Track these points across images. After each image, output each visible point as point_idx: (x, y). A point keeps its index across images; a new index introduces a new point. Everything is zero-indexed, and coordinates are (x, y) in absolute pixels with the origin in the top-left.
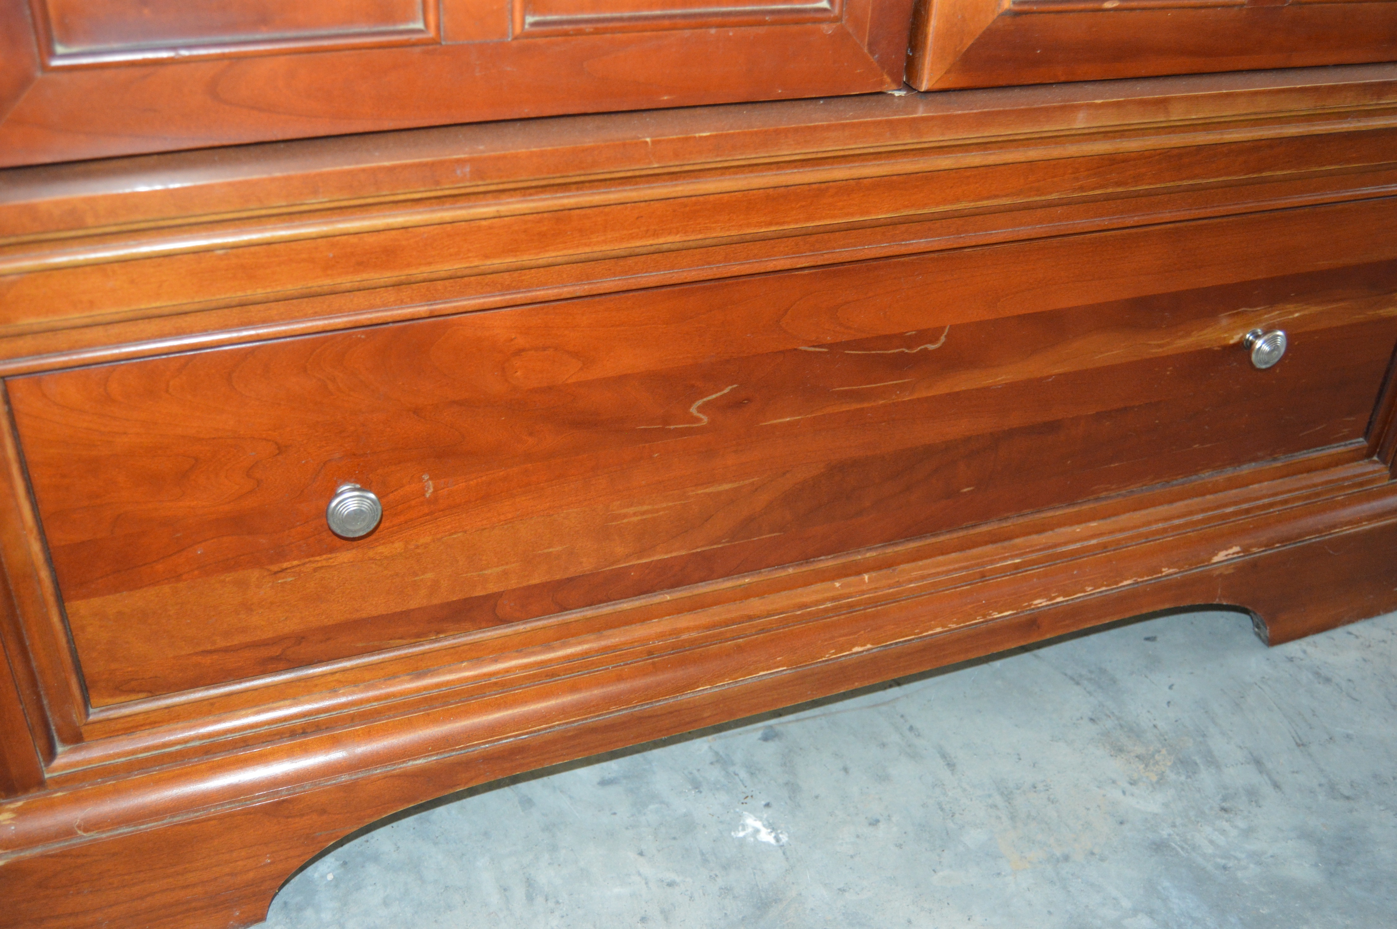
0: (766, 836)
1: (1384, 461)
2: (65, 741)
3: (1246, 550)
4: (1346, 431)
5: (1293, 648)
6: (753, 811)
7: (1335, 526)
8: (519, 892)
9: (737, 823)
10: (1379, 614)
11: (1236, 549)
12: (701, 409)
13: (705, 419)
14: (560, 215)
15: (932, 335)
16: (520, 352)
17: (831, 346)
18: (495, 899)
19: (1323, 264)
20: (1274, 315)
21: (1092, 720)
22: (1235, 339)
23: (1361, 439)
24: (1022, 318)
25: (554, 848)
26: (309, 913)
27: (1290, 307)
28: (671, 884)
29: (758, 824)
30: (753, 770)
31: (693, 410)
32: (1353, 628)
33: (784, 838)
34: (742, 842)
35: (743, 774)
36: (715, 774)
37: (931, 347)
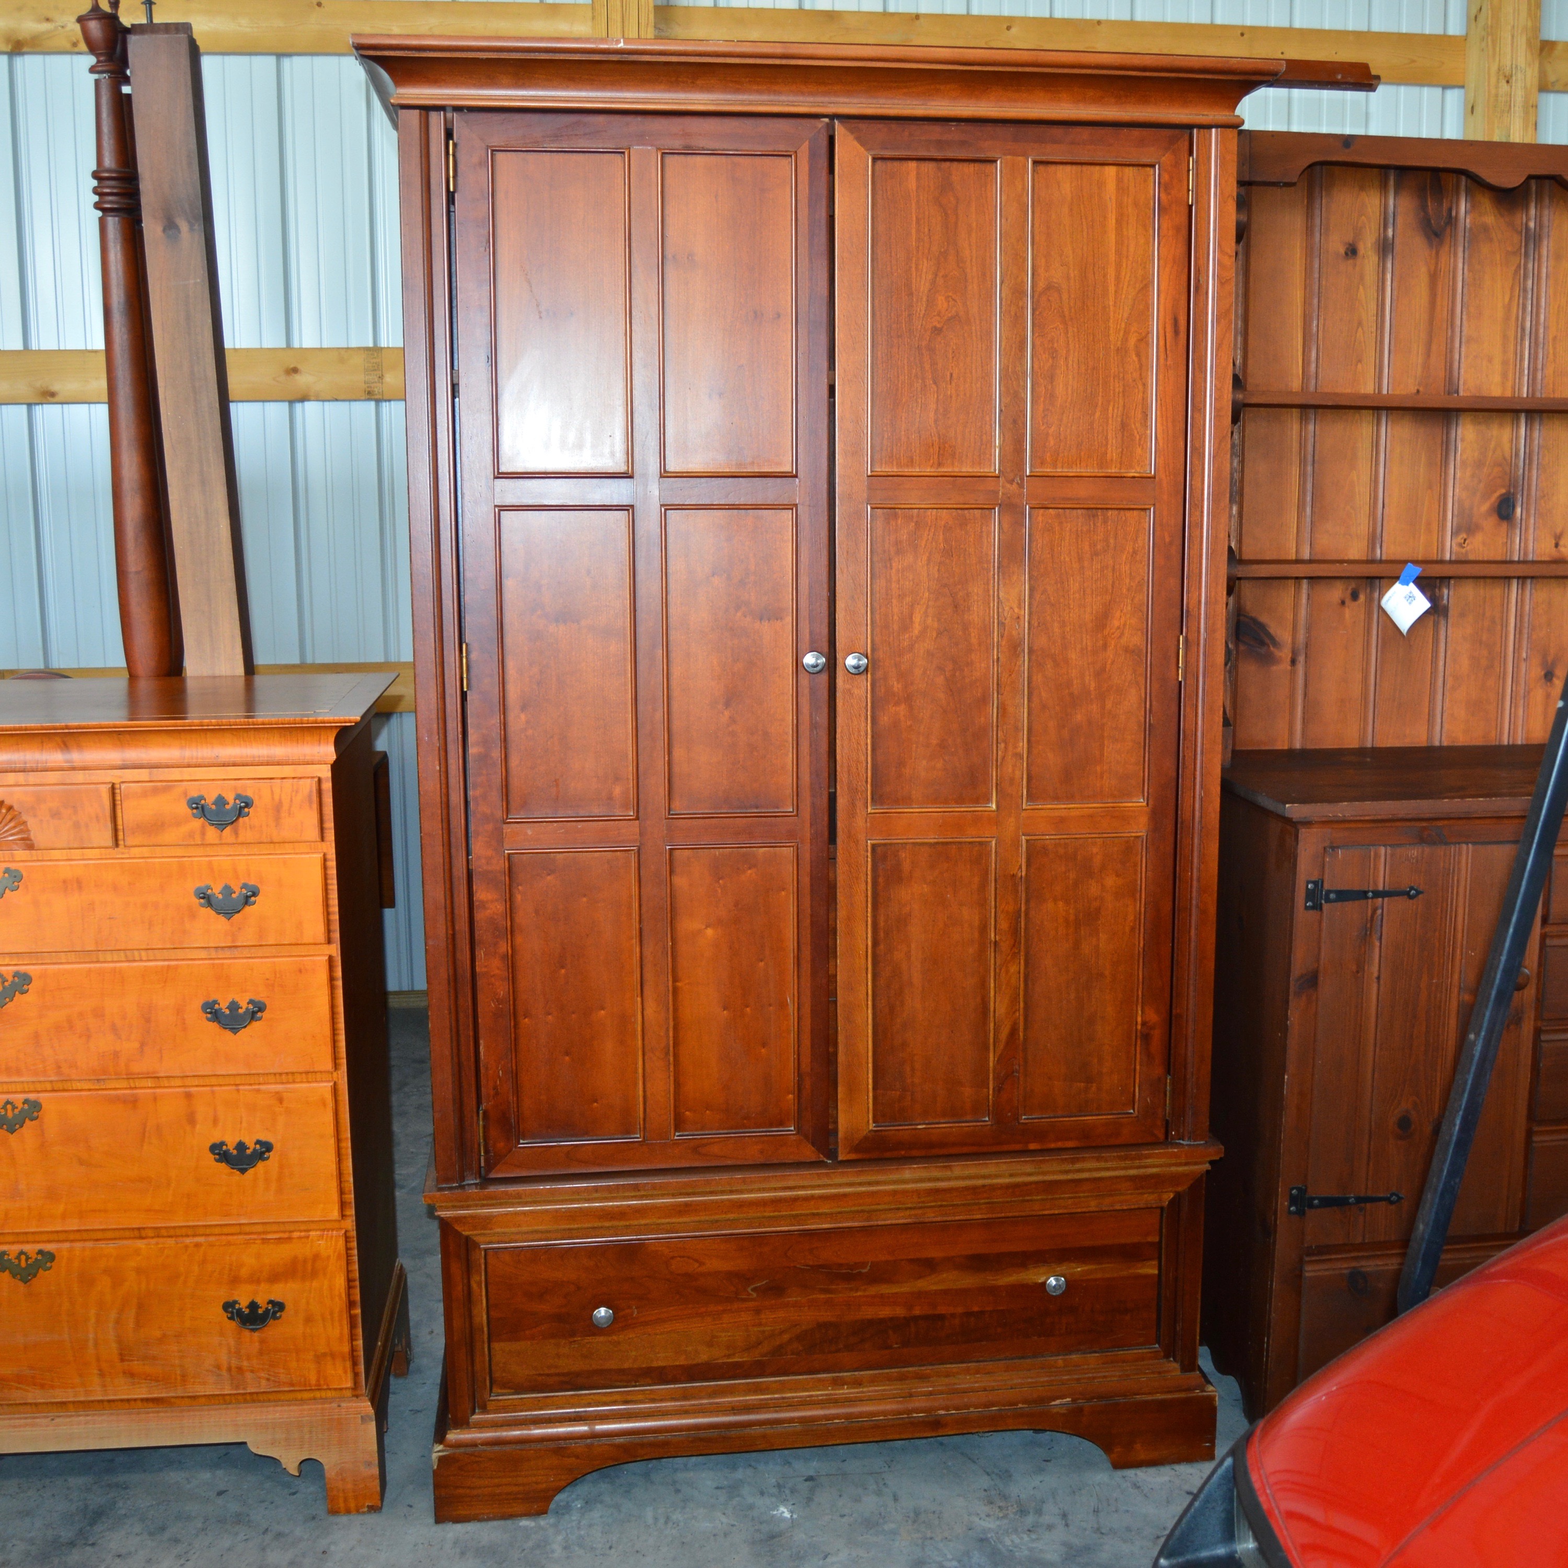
0: (787, 1515)
1: (1175, 1360)
2: (479, 1408)
3: (1074, 1401)
4: (1141, 1340)
5: (1130, 1473)
6: (786, 1506)
7: (1138, 1394)
8: (662, 1521)
9: (776, 1508)
10: (1197, 1461)
11: (1068, 1399)
12: (753, 1290)
13: (755, 1295)
14: (687, 1205)
15: (863, 1264)
16: (673, 1258)
17: (811, 1266)
18: (650, 1521)
19: (1087, 1243)
20: (1063, 1268)
21: (985, 1490)
22: (1041, 1280)
23: (1157, 1346)
24: (912, 1261)
25: (684, 1508)
26: (567, 1517)
27: (1074, 1265)
28: (733, 1525)
29: (785, 1510)
30: (793, 1491)
31: (749, 1290)
32: (1177, 1467)
33: (795, 1516)
34: (773, 1516)
35: (787, 1492)
36: (775, 1491)
37: (864, 1271)
